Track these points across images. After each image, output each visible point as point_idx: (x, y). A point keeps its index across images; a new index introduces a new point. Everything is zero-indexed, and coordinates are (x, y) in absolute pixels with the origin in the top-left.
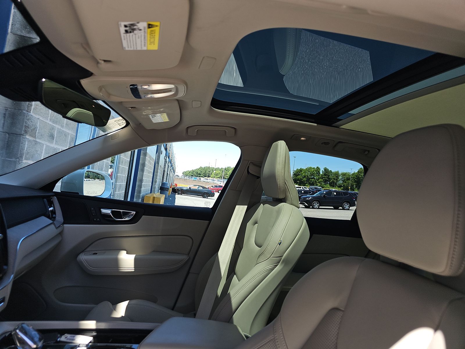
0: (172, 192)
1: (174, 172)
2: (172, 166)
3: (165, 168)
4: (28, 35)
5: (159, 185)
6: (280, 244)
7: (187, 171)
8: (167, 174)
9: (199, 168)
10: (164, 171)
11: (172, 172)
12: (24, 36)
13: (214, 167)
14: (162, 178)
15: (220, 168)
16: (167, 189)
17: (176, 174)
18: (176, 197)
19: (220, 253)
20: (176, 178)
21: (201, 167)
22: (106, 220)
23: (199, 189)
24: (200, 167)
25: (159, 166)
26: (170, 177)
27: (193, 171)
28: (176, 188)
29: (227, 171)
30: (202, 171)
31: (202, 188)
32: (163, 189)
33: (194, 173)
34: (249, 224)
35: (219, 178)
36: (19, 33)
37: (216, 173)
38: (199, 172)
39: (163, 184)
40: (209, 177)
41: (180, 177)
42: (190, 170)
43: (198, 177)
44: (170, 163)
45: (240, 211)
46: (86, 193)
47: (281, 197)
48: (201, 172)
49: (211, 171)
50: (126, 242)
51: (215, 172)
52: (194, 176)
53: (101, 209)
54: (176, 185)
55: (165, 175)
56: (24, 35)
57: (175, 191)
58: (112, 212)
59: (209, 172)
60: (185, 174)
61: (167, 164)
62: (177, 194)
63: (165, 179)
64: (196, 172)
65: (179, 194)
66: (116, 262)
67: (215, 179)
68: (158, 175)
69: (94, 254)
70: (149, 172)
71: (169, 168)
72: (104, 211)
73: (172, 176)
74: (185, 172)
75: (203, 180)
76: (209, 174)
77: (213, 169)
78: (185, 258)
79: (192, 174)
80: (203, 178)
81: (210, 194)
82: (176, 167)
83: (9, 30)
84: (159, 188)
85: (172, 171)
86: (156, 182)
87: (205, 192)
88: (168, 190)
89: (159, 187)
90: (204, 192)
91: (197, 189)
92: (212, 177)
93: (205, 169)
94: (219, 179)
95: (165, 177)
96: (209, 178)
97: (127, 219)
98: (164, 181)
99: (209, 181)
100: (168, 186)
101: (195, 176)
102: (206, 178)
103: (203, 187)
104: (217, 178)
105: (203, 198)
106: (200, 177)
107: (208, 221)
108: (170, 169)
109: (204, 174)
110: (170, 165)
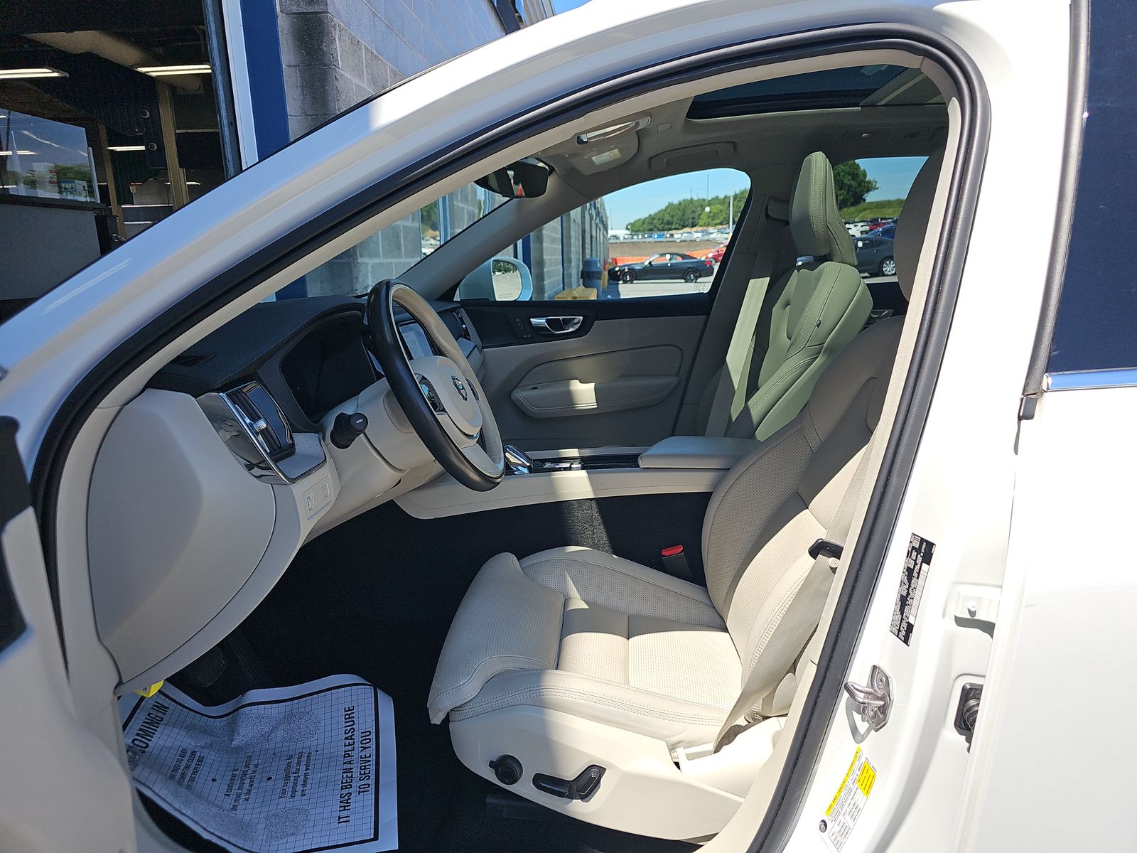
0: (608, 281)
1: (606, 229)
2: (598, 214)
3: (583, 223)
4: (310, 10)
5: (578, 267)
6: (818, 326)
7: (636, 221)
8: (591, 236)
9: (667, 207)
10: (584, 231)
11: (600, 230)
12: (304, 13)
13: (706, 198)
14: (581, 250)
15: (722, 196)
16: (598, 275)
17: (611, 233)
18: (620, 290)
19: (729, 358)
20: (611, 243)
21: (670, 205)
22: (540, 335)
23: (673, 261)
24: (667, 204)
25: (572, 221)
26: (598, 243)
27: (652, 218)
28: (617, 269)
29: (739, 201)
30: (675, 213)
31: (679, 260)
32: (588, 276)
33: (655, 222)
34: (776, 309)
35: (721, 224)
36: (295, 9)
37: (710, 212)
38: (667, 218)
39: (587, 263)
40: (693, 226)
41: (622, 239)
42: (643, 217)
43: (666, 232)
44: (593, 208)
45: (757, 288)
46: (499, 297)
47: (823, 252)
48: (672, 217)
49: (699, 210)
50: (576, 366)
51: (707, 209)
52: (655, 229)
53: (531, 320)
54: (615, 261)
55: (588, 240)
56: (305, 11)
57: (615, 277)
58: (548, 321)
59: (693, 212)
60: (635, 228)
61: (587, 213)
62: (621, 282)
63: (588, 251)
64: (659, 220)
65: (625, 282)
66: (569, 397)
67: (711, 229)
68: (572, 245)
69: (533, 388)
70: (553, 241)
71: (593, 222)
72: (534, 321)
73: (602, 241)
74: (633, 225)
75: (680, 236)
76: (693, 218)
77: (702, 204)
78: (673, 380)
79: (650, 227)
80: (679, 231)
81: (703, 270)
82: (608, 214)
83: (278, 9)
84: (580, 276)
85: (601, 226)
86: (570, 261)
87: (690, 268)
88: (601, 276)
89: (578, 272)
90: (686, 268)
91: (668, 261)
92: (701, 226)
93: (682, 206)
94: (720, 227)
95: (588, 246)
96: (695, 229)
97: (571, 330)
98: (588, 257)
99: (696, 235)
100: (599, 265)
101: (659, 230)
102: (687, 229)
103: (684, 257)
104: (716, 225)
105: (686, 282)
106: (670, 229)
107: (704, 317)
108: (597, 225)
109: (681, 220)
110: (594, 213)
